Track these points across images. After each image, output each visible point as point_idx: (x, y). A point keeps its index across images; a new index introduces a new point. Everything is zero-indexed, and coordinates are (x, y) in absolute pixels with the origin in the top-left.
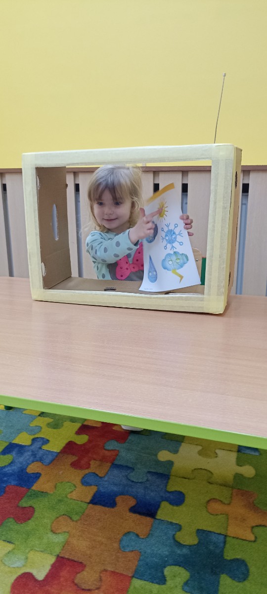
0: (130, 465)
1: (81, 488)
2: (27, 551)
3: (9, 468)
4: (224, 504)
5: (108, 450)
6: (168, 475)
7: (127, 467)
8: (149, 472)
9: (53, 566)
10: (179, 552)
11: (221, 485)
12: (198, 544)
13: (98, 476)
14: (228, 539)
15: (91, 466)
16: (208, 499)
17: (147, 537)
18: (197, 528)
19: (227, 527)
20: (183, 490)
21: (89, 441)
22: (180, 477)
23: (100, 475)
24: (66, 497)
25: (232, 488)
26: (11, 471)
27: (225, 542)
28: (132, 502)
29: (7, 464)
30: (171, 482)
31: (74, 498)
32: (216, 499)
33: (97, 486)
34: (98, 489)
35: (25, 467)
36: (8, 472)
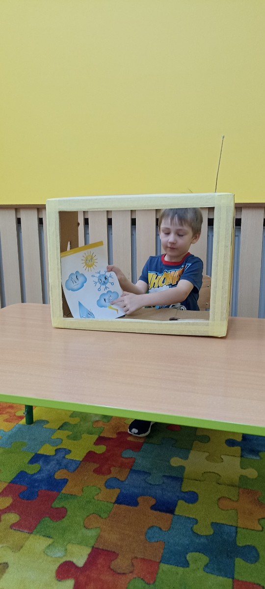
0: (146, 470)
1: (105, 491)
2: (65, 544)
3: (39, 475)
4: (234, 501)
5: (126, 458)
6: (181, 478)
7: (144, 471)
8: (164, 476)
9: (90, 555)
10: (197, 541)
11: (228, 485)
12: (213, 534)
13: (119, 480)
14: (239, 529)
15: (112, 472)
16: (219, 497)
17: (169, 530)
18: (211, 521)
19: (237, 520)
20: (196, 491)
21: (107, 451)
22: (192, 479)
23: (121, 479)
24: (94, 498)
25: (239, 487)
26: (40, 478)
27: (236, 532)
28: (153, 502)
29: (36, 472)
30: (184, 485)
31: (101, 499)
32: (226, 497)
33: (119, 488)
34: (121, 491)
35: (52, 474)
36: (38, 478)
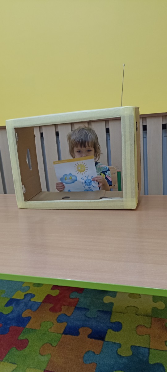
0: (86, 307)
1: (56, 325)
2: (25, 368)
3: (11, 315)
4: (147, 328)
5: (72, 299)
6: (110, 312)
7: (84, 308)
8: (99, 311)
10: (120, 361)
11: (144, 316)
12: (132, 355)
14: (151, 350)
15: (62, 310)
16: (137, 325)
17: (100, 353)
18: (131, 345)
19: (150, 343)
20: (120, 321)
21: (60, 294)
22: (118, 313)
23: (68, 315)
24: (48, 331)
25: (151, 317)
26: (12, 317)
27: (149, 353)
28: (89, 331)
29: (9, 313)
30: (113, 316)
31: (53, 331)
32: (142, 325)
33: (67, 322)
34: (67, 324)
35: (21, 314)
36: (10, 317)
